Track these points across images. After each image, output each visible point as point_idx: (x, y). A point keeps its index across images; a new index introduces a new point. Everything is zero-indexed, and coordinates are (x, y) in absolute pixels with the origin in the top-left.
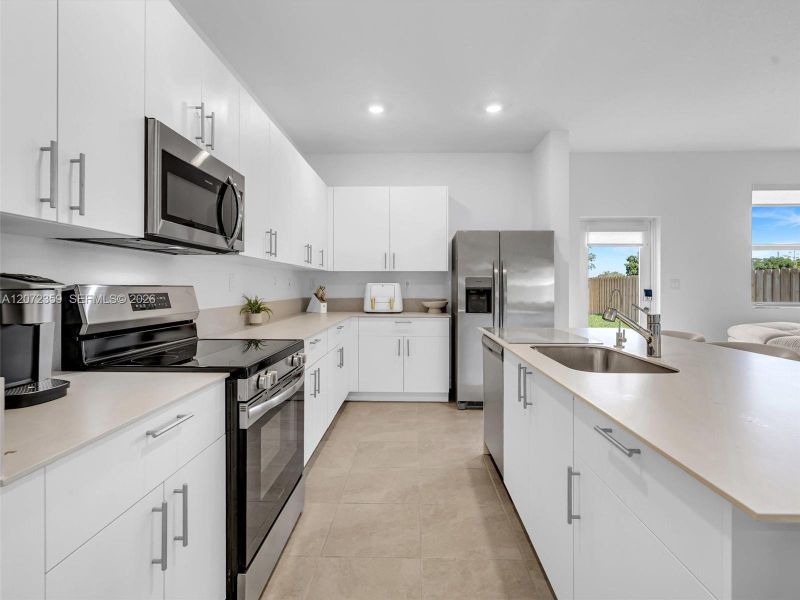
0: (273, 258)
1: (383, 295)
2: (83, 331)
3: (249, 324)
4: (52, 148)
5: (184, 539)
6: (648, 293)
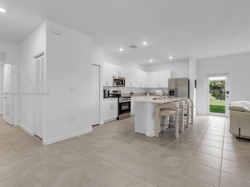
0: (132, 87)
1: (158, 92)
2: (110, 94)
5: (113, 108)
6: (228, 92)
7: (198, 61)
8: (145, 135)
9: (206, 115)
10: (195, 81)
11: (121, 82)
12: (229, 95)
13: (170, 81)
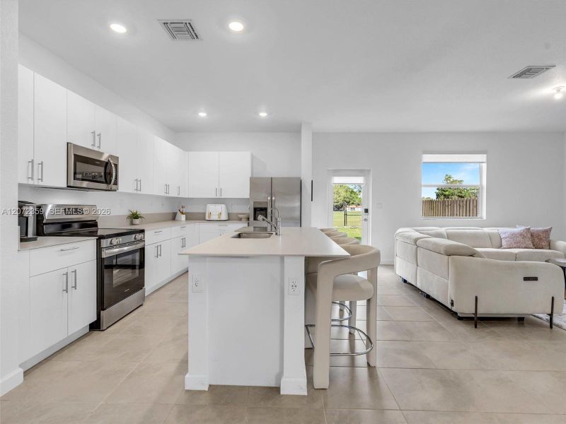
0: (139, 192)
1: (216, 211)
2: (44, 222)
3: (132, 224)
4: (32, 161)
5: (75, 287)
6: (366, 211)
10: (312, 184)
11: (102, 173)
13: (255, 183)
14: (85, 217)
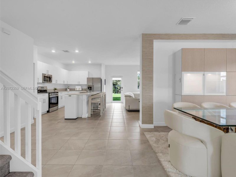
0: (57, 83)
1: (78, 88)
3: (55, 91)
5: (45, 102)
6: (122, 88)
7: (106, 66)
8: (82, 117)
9: (111, 103)
10: (105, 80)
11: (48, 79)
12: (123, 89)
13: (89, 79)
14: (45, 89)
